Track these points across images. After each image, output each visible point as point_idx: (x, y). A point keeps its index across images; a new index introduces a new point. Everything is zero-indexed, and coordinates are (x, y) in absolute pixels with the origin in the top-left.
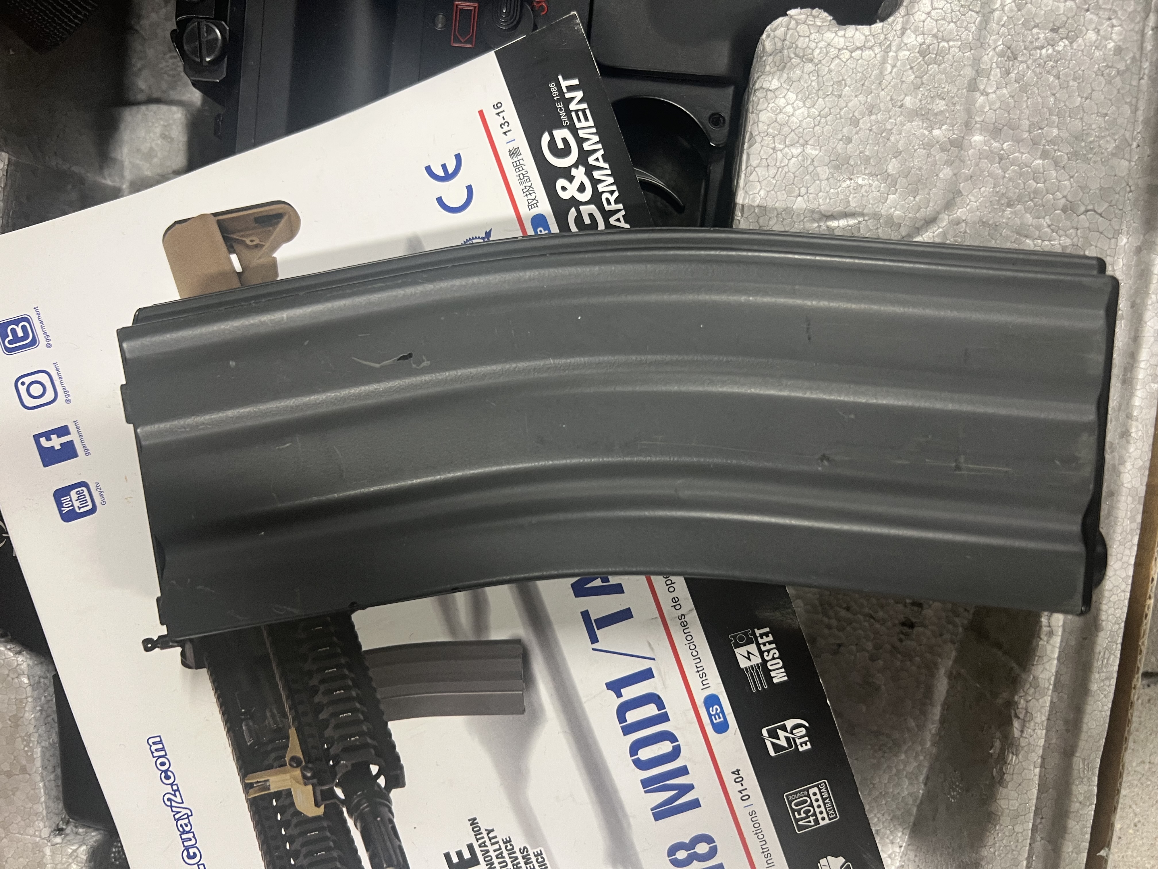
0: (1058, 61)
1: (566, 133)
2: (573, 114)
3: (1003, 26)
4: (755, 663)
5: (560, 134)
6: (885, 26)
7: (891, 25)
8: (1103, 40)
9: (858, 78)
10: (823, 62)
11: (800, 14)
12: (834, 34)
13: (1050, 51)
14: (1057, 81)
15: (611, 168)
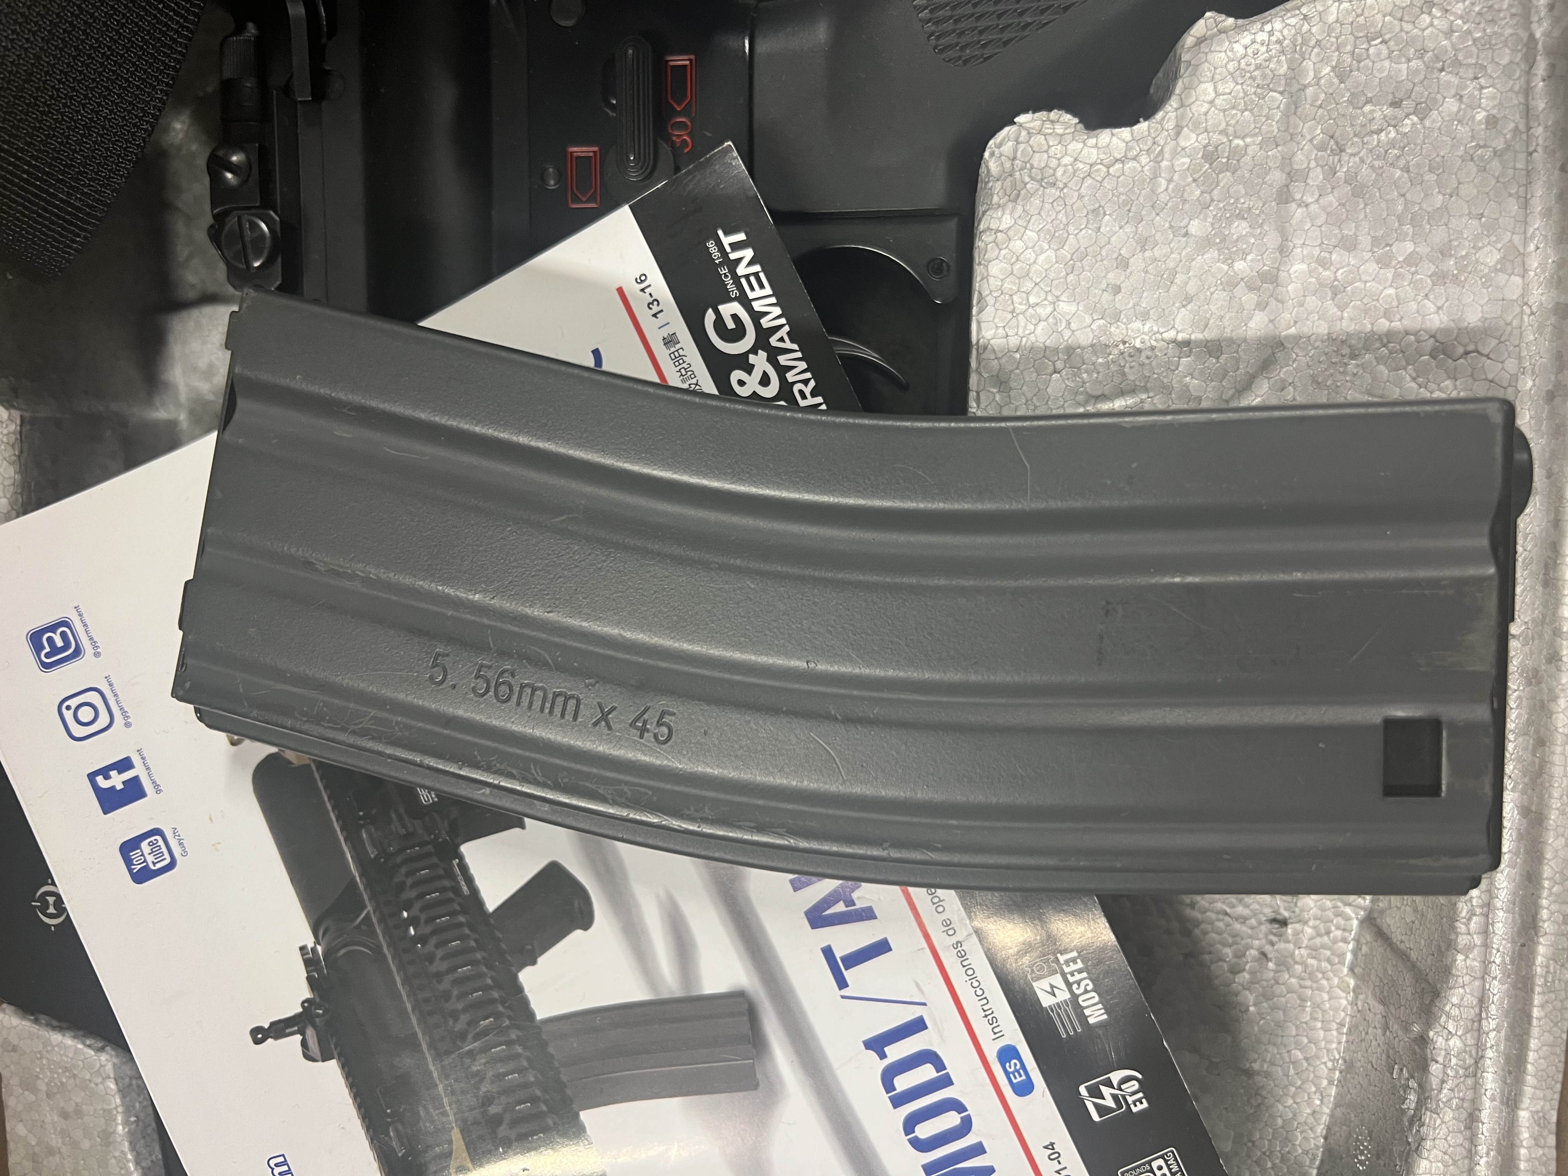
0: (1404, 148)
1: (735, 307)
2: (743, 281)
3: (1320, 107)
4: (1062, 1000)
5: (728, 309)
6: (1153, 125)
7: (1161, 122)
8: (1469, 110)
9: (1121, 201)
10: (1070, 185)
11: (1033, 120)
12: (1081, 145)
13: (1393, 134)
14: (1406, 175)
15: (801, 350)
